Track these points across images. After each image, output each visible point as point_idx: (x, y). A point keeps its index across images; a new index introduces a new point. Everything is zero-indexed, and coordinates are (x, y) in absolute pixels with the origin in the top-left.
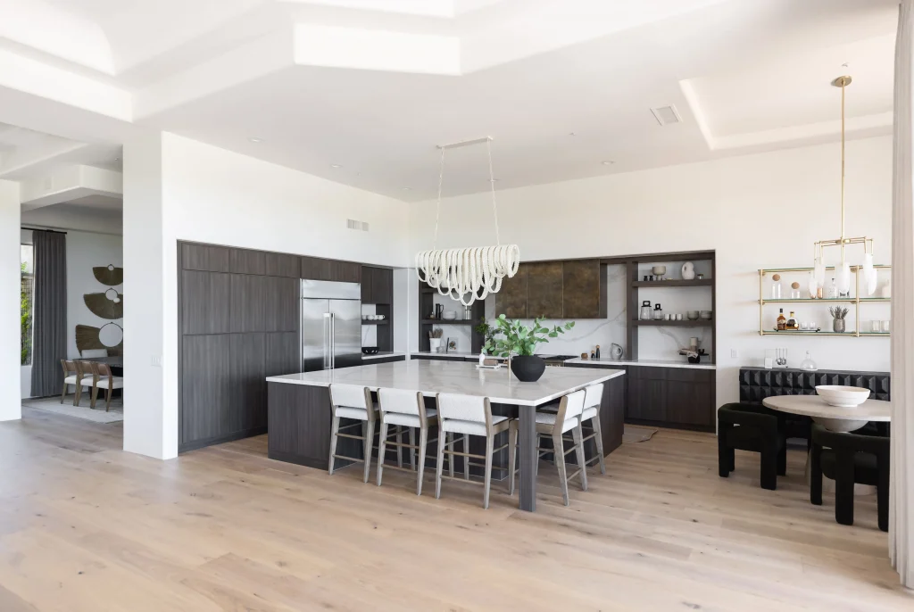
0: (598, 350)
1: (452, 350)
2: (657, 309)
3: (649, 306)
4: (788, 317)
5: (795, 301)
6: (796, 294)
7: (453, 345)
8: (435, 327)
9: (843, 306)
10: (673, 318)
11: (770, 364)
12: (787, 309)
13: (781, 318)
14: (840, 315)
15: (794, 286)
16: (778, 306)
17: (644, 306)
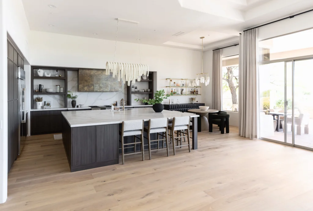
0: (117, 103)
1: (49, 107)
2: (135, 88)
3: (134, 87)
4: (173, 91)
5: (174, 86)
6: (174, 85)
7: (48, 105)
8: (35, 96)
9: (183, 88)
10: (142, 91)
11: (171, 104)
12: (174, 89)
13: (172, 91)
14: (182, 90)
15: (174, 83)
16: (171, 88)
17: (132, 87)
